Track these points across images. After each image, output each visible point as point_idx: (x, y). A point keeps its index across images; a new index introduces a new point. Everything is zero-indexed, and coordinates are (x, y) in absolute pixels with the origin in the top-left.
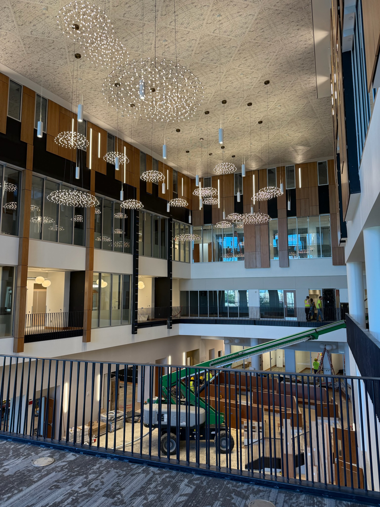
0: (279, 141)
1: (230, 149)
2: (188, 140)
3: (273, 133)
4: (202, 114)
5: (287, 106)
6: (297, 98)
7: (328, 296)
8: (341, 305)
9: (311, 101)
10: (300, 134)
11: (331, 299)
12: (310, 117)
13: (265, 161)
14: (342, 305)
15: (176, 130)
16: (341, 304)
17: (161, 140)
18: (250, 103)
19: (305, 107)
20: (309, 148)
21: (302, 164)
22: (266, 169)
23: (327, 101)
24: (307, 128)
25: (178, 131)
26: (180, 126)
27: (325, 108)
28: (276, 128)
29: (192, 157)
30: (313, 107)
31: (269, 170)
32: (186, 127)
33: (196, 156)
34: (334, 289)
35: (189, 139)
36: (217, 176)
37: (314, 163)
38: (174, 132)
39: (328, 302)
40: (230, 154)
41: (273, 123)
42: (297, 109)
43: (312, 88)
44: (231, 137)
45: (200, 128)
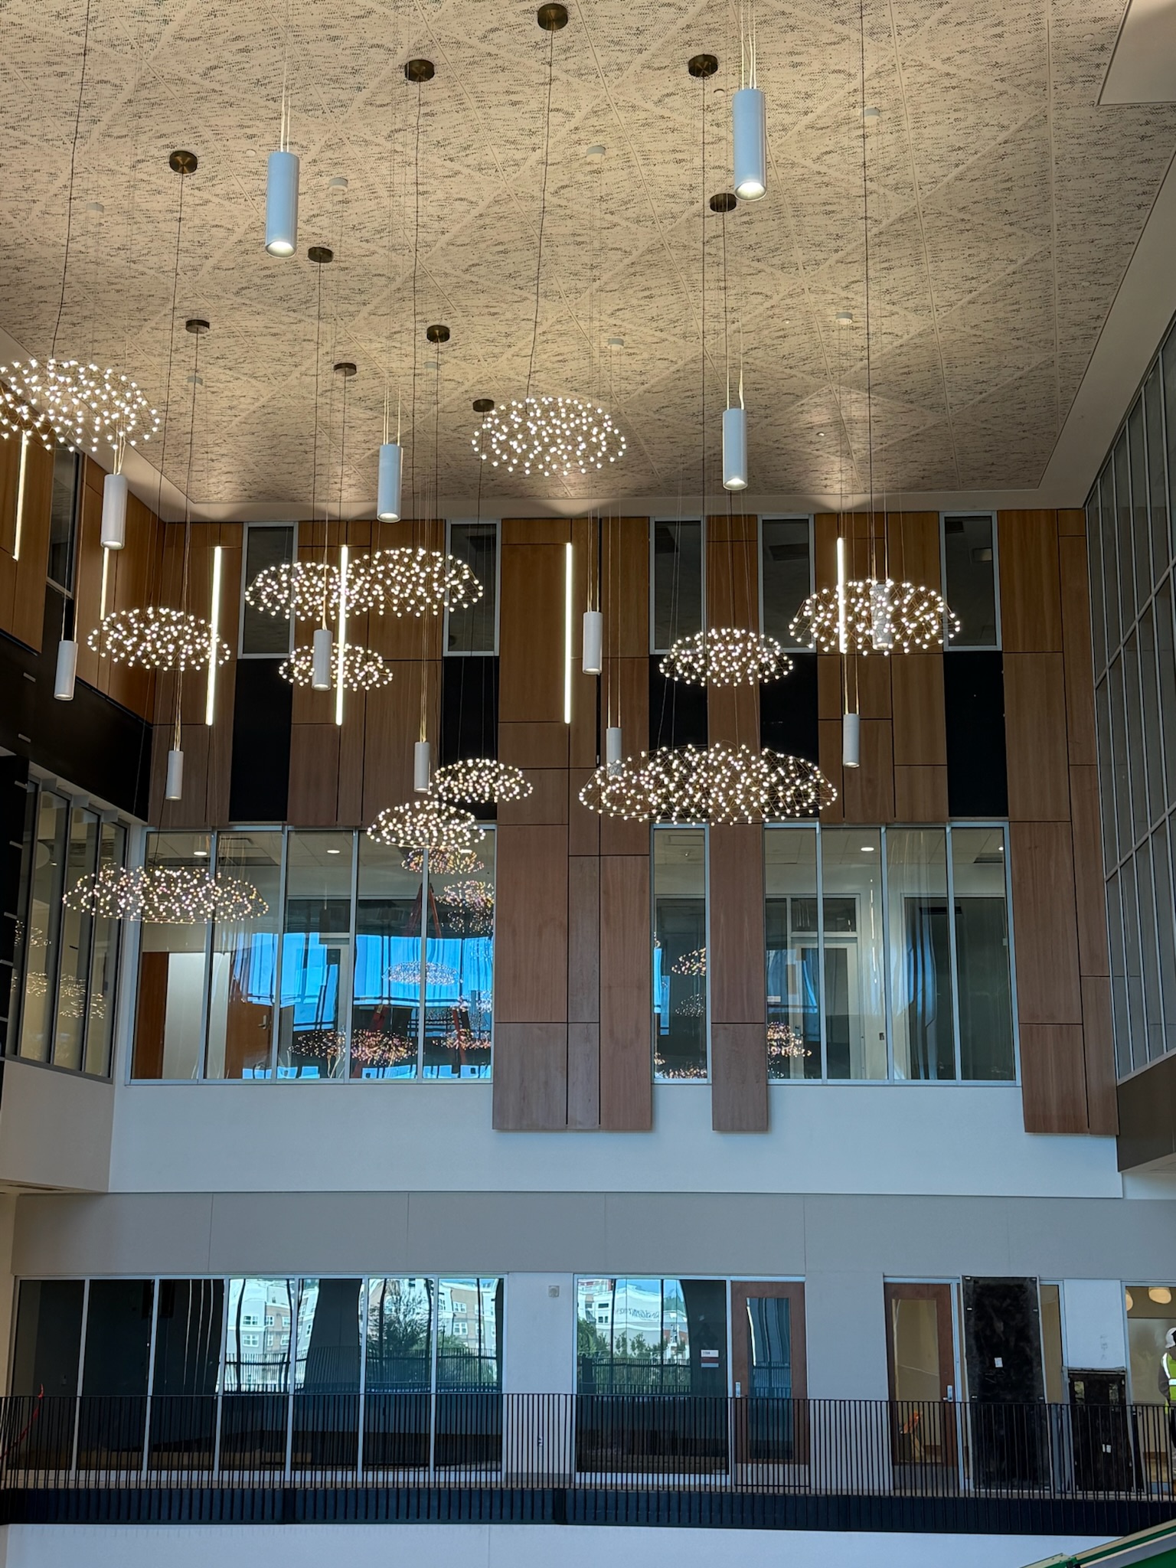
0: (786, 347)
1: (477, 350)
2: (229, 244)
3: (766, 291)
4: (386, 72)
5: (908, 124)
6: (988, 81)
7: (1000, 1326)
8: (1072, 1386)
9: (1053, 116)
10: (917, 324)
11: (1012, 1340)
12: (1014, 218)
13: (656, 466)
14: (1080, 1387)
15: (168, 152)
16: (1075, 1375)
17: (37, 208)
18: (706, 57)
19: (1009, 147)
20: (932, 420)
21: (857, 516)
22: (645, 519)
23: (1142, 130)
24: (967, 285)
25: (184, 162)
26: (208, 134)
27: (1114, 176)
28: (798, 255)
29: (213, 371)
30: (1055, 152)
31: (663, 529)
32: (245, 144)
33: (247, 368)
34: (1033, 1281)
35: (234, 238)
36: (337, 522)
37: (924, 518)
38: (148, 168)
39: (999, 1362)
40: (467, 386)
41: (791, 223)
42: (961, 155)
43: (1097, 27)
44: (511, 269)
45: (339, 172)
